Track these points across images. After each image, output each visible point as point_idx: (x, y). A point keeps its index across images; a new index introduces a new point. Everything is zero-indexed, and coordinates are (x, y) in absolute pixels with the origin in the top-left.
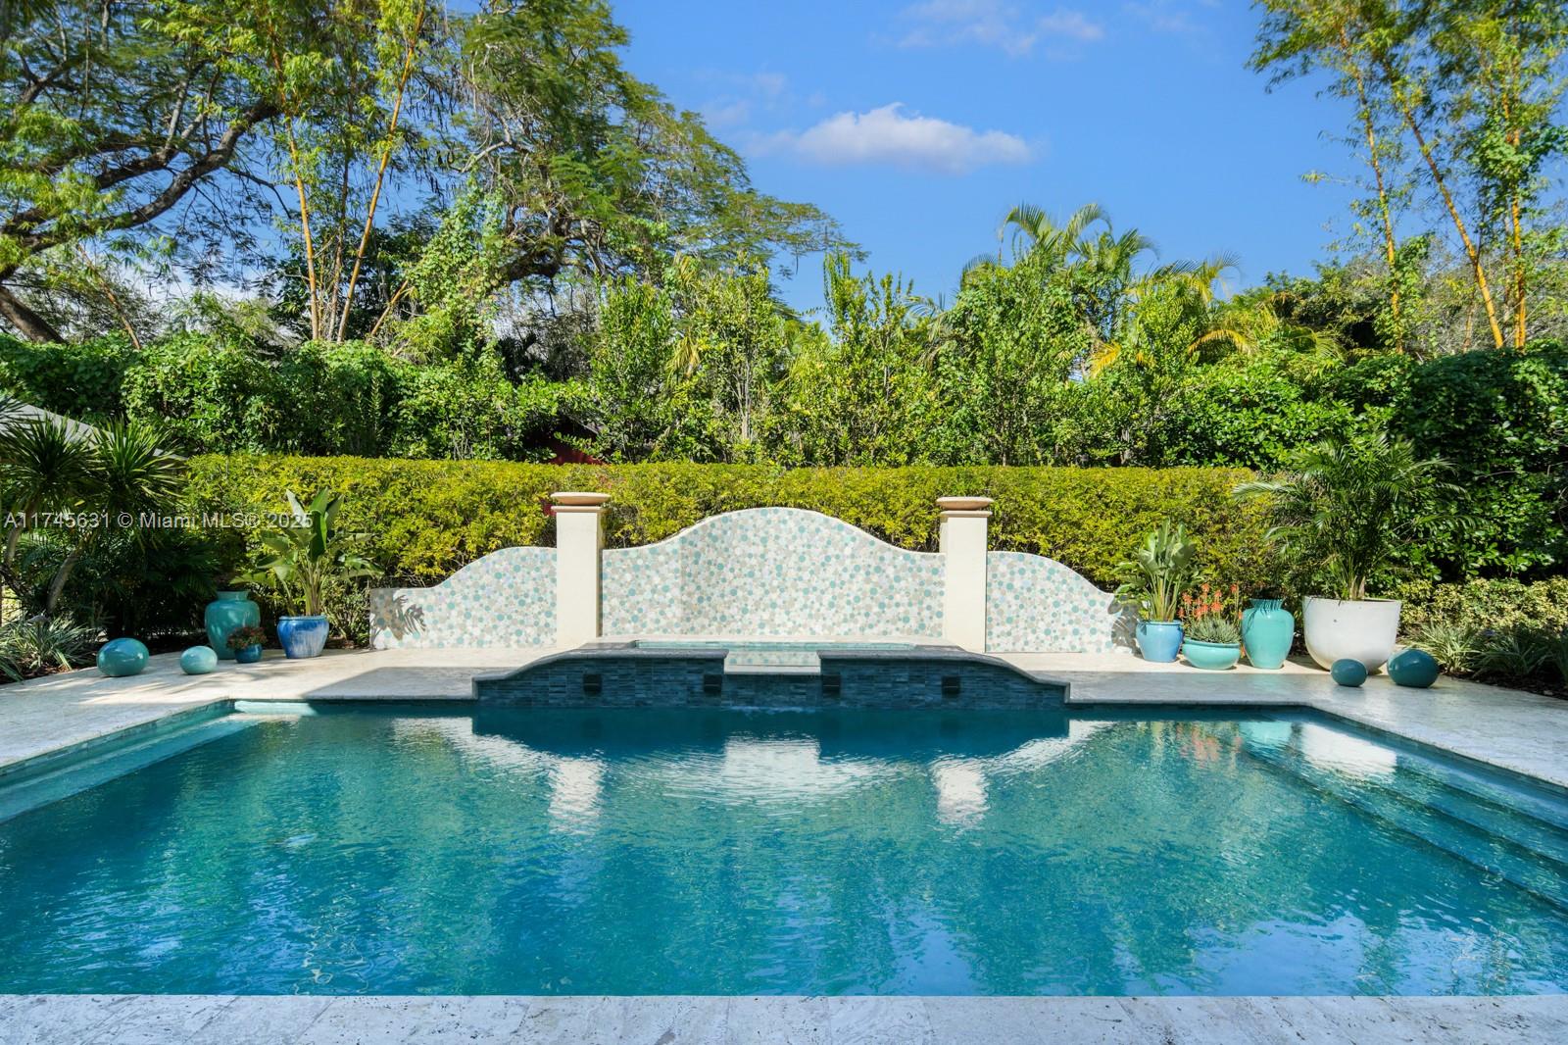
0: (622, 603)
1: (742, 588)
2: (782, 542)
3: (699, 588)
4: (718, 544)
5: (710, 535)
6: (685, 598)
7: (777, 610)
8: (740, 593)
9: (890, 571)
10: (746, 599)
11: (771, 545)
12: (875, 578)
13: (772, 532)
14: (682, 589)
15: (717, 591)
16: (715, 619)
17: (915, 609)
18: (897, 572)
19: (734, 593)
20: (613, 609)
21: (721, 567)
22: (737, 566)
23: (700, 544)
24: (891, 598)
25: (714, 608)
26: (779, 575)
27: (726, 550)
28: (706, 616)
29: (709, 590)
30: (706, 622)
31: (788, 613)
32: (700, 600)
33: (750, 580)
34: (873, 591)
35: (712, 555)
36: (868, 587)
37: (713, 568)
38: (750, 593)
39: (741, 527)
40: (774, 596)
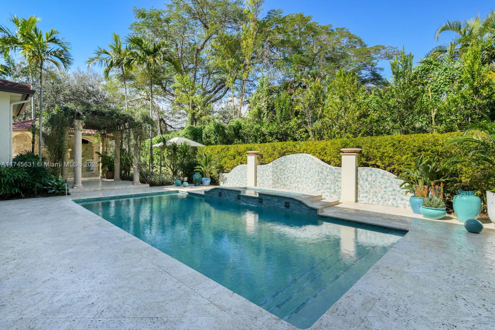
0: (260, 179)
1: (290, 177)
2: (300, 164)
3: (277, 176)
4: (283, 164)
5: (281, 162)
6: (273, 178)
7: (299, 183)
8: (289, 178)
9: (325, 173)
10: (291, 180)
11: (298, 164)
12: (321, 175)
13: (298, 160)
14: (273, 176)
15: (283, 177)
16: (282, 185)
17: (333, 186)
18: (327, 173)
19: (288, 178)
20: (259, 180)
21: (284, 170)
22: (289, 170)
23: (278, 164)
24: (325, 181)
25: (282, 181)
26: (300, 173)
27: (286, 166)
28: (280, 183)
29: (281, 177)
30: (280, 185)
31: (302, 184)
32: (278, 179)
33: (292, 174)
34: (320, 179)
35: (282, 167)
36: (319, 178)
37: (282, 171)
38: (292, 178)
39: (290, 159)
40: (298, 179)
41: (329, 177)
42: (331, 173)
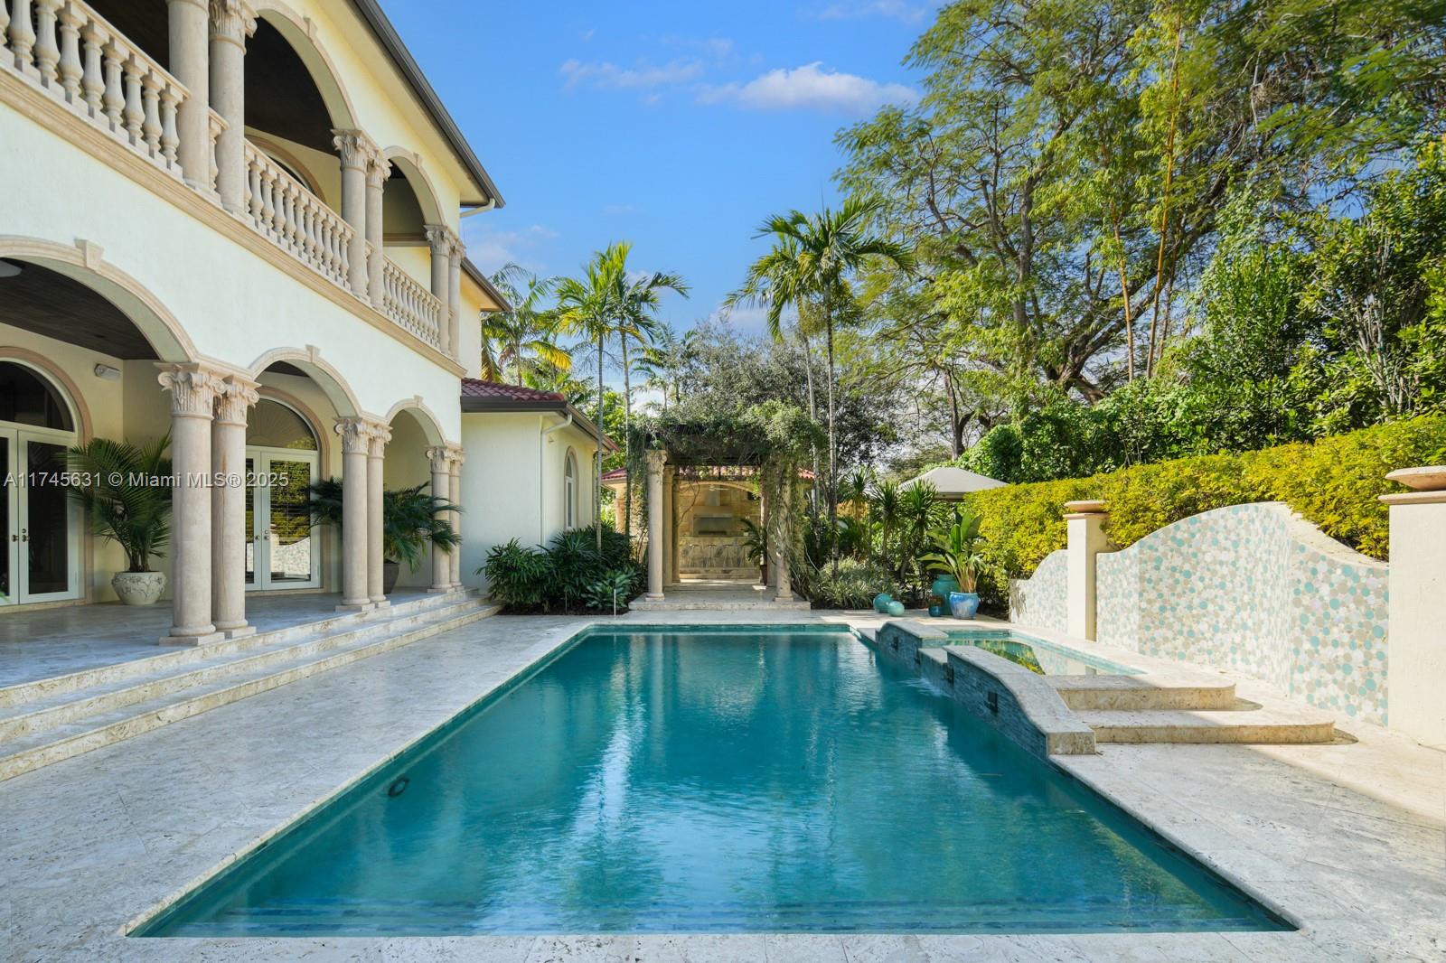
0: (1107, 604)
1: (1213, 601)
2: (1252, 547)
3: (1161, 596)
4: (1184, 549)
5: (1174, 539)
6: (1144, 605)
7: (1248, 632)
8: (1210, 607)
9: (1325, 590)
10: (1217, 615)
11: (1241, 550)
12: (1306, 600)
13: (1243, 533)
14: (1141, 595)
15: (1183, 602)
16: (1181, 632)
18: (1334, 593)
19: (1203, 605)
20: (1102, 609)
21: (1188, 575)
22: (1207, 575)
23: (1161, 549)
24: (1327, 632)
25: (1180, 620)
26: (1249, 589)
27: (1195, 555)
28: (1170, 627)
29: (1174, 600)
30: (1170, 634)
31: (1257, 639)
32: (1163, 609)
33: (1221, 592)
34: (1304, 619)
35: (1178, 561)
36: (1299, 611)
37: (1177, 575)
38: (1222, 608)
39: (1212, 529)
40: (1245, 614)
41: (1342, 611)
42: (1352, 590)
